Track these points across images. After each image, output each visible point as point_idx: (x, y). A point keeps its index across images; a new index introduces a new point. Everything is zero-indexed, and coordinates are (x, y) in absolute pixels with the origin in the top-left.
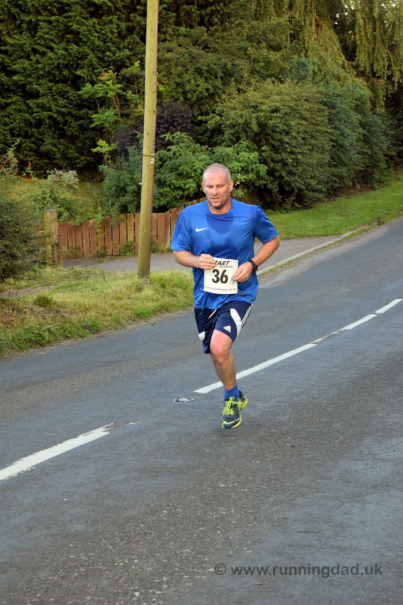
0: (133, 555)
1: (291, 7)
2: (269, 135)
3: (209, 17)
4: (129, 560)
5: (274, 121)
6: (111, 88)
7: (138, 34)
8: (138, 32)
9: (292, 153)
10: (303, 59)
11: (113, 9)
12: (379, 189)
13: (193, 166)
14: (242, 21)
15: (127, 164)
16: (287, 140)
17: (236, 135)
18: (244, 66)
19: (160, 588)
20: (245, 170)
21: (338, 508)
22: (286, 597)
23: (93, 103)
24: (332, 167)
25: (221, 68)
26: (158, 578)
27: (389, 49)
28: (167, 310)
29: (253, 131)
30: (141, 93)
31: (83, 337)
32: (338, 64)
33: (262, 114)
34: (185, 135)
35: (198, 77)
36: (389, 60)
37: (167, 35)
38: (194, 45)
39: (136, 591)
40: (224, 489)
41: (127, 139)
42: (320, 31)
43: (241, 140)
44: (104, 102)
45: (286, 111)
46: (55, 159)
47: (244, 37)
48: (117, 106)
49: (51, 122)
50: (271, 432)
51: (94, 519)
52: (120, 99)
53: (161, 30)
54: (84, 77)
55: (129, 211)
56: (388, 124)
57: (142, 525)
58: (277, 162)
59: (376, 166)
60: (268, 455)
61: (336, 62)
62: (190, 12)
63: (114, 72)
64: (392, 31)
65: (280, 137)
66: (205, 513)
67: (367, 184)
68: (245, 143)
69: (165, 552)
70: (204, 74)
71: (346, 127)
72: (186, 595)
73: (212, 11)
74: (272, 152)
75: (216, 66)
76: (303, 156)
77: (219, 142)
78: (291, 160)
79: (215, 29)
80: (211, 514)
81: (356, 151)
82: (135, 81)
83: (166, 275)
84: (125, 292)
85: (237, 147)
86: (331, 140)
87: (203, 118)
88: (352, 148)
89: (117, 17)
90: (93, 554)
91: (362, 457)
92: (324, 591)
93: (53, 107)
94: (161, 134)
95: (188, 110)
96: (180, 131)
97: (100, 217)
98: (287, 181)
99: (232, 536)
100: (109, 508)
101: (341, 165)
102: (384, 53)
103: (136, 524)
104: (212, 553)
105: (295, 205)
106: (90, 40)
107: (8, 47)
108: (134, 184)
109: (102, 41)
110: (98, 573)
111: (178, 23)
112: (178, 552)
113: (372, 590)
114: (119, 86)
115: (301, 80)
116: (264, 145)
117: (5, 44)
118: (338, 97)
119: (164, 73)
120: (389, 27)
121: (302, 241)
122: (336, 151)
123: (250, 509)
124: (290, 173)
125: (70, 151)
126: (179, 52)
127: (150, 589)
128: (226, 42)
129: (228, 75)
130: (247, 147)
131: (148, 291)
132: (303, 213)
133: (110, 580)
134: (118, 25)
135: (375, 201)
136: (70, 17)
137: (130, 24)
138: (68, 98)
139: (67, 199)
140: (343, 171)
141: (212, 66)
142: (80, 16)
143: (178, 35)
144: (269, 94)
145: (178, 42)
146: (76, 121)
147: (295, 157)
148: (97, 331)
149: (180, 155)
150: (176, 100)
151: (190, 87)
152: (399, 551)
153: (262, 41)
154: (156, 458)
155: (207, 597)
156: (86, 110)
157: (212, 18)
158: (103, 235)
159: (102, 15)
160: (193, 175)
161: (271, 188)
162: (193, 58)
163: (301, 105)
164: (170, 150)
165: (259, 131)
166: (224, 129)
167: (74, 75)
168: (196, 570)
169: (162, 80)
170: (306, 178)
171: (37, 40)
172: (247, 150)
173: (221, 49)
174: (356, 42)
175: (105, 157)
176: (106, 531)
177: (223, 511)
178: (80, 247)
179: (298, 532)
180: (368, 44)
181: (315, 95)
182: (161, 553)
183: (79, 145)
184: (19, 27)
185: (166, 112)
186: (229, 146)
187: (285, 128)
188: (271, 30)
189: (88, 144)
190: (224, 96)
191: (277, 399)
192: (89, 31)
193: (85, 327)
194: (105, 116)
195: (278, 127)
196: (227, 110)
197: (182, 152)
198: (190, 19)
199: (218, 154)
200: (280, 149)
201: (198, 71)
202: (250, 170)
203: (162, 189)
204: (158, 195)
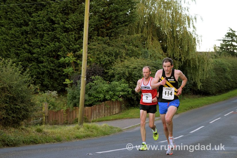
1: (142, 32)
2: (133, 78)
3: (110, 34)
5: (135, 72)
6: (71, 59)
8: (82, 38)
10: (146, 50)
11: (73, 29)
13: (103, 89)
14: (123, 35)
15: (77, 87)
17: (120, 77)
18: (123, 52)
23: (64, 65)
25: (115, 52)
29: (127, 76)
30: (82, 61)
31: (54, 143)
33: (130, 69)
34: (100, 77)
35: (105, 56)
36: (180, 53)
37: (93, 39)
38: (104, 44)
41: (77, 78)
42: (153, 41)
44: (69, 65)
45: (139, 68)
46: (49, 87)
47: (124, 41)
48: (74, 66)
49: (48, 73)
54: (61, 55)
55: (77, 106)
61: (159, 53)
62: (103, 31)
63: (73, 53)
64: (181, 42)
65: (137, 79)
68: (123, 80)
70: (108, 54)
73: (111, 31)
74: (134, 84)
77: (113, 80)
79: (112, 38)
82: (81, 57)
84: (73, 130)
85: (120, 82)
87: (107, 71)
89: (74, 32)
93: (49, 67)
94: (91, 76)
95: (101, 68)
96: (98, 76)
97: (65, 108)
98: (140, 96)
102: (178, 50)
106: (64, 41)
107: (32, 44)
108: (78, 95)
109: (68, 41)
111: (98, 35)
114: (75, 58)
115: (146, 58)
116: (131, 81)
117: (31, 42)
118: (160, 65)
120: (180, 40)
125: (55, 84)
126: (97, 45)
128: (116, 43)
129: (117, 55)
130: (124, 82)
134: (75, 36)
136: (56, 32)
137: (79, 35)
138: (55, 63)
139: (53, 101)
141: (111, 51)
142: (60, 32)
143: (98, 40)
144: (133, 62)
145: (98, 42)
146: (57, 72)
148: (60, 141)
150: (96, 64)
151: (102, 59)
153: (130, 43)
156: (61, 68)
158: (66, 115)
159: (69, 32)
160: (103, 92)
161: (133, 98)
162: (104, 48)
164: (94, 82)
165: (129, 76)
166: (115, 75)
167: (57, 54)
169: (91, 56)
171: (43, 41)
173: (114, 45)
174: (167, 45)
175: (68, 85)
178: (57, 120)
180: (171, 47)
181: (151, 63)
183: (58, 82)
184: (36, 36)
185: (92, 68)
186: (117, 81)
187: (139, 75)
188: (134, 38)
189: (62, 81)
190: (115, 63)
193: (55, 139)
194: (69, 70)
195: (136, 74)
196: (116, 68)
197: (98, 83)
198: (103, 34)
199: (113, 84)
200: (136, 83)
201: (106, 53)
202: (125, 90)
203: (90, 97)
204: (88, 100)
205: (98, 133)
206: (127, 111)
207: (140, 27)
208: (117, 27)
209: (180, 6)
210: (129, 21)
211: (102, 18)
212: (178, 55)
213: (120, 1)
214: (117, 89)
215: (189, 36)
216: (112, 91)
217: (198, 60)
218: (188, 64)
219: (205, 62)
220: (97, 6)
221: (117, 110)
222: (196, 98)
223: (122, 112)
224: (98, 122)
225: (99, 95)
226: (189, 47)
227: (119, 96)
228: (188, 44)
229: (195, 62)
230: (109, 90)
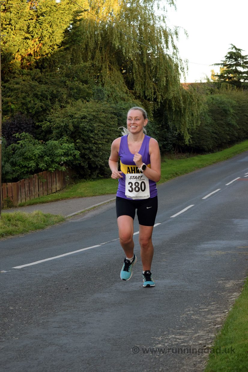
1: (93, 58)
2: (81, 133)
3: (42, 63)
9: (95, 143)
10: (100, 87)
13: (34, 152)
14: (63, 65)
16: (92, 135)
17: (60, 134)
18: (64, 92)
21: (85, 315)
22: (33, 360)
25: (50, 93)
27: (154, 83)
29: (71, 131)
33: (76, 120)
34: (28, 134)
35: (36, 99)
36: (154, 89)
37: (15, 74)
38: (33, 80)
40: (12, 310)
42: (111, 72)
43: (63, 135)
45: (91, 117)
47: (64, 75)
50: (56, 283)
53: (12, 72)
56: (155, 127)
58: (86, 149)
60: (49, 293)
61: (122, 91)
62: (30, 60)
64: (155, 70)
65: (87, 134)
68: (66, 138)
70: (39, 97)
73: (44, 59)
74: (83, 143)
75: (47, 92)
76: (103, 146)
77: (50, 138)
78: (95, 148)
79: (46, 70)
83: (12, 214)
85: (61, 141)
87: (39, 124)
91: (110, 291)
92: (60, 355)
94: (13, 134)
95: (30, 119)
96: (25, 132)
98: (93, 161)
102: (151, 85)
105: (99, 176)
111: (22, 67)
113: (93, 353)
115: (99, 100)
116: (78, 139)
118: (123, 110)
119: (15, 97)
120: (153, 69)
121: (103, 196)
123: (26, 318)
124: (95, 156)
126: (23, 84)
128: (52, 78)
129: (54, 97)
130: (67, 140)
132: (104, 181)
141: (44, 92)
143: (23, 75)
144: (80, 108)
145: (22, 78)
147: (97, 146)
149: (25, 146)
150: (22, 113)
151: (31, 105)
152: (119, 333)
153: (75, 77)
157: (43, 64)
160: (34, 158)
161: (83, 165)
162: (32, 88)
163: (100, 115)
164: (18, 143)
165: (74, 131)
166: (53, 130)
169: (13, 101)
170: (105, 159)
172: (67, 142)
173: (49, 82)
174: (134, 78)
177: (6, 320)
180: (142, 81)
181: (109, 109)
185: (16, 121)
186: (56, 140)
187: (90, 128)
188: (80, 70)
190: (52, 110)
191: (66, 269)
195: (86, 127)
196: (54, 118)
197: (26, 145)
198: (30, 65)
199: (49, 145)
200: (87, 141)
201: (36, 95)
202: (69, 154)
203: (14, 167)
204: (11, 171)
205: (25, 227)
206: (75, 186)
207: (89, 51)
208: (52, 52)
209: (152, 14)
210: (71, 42)
211: (26, 38)
212: (152, 93)
213: (55, 10)
214: (56, 152)
215: (167, 62)
216: (48, 156)
217: (183, 98)
218: (167, 106)
219: (193, 101)
220: (19, 19)
221: (58, 186)
222: (184, 158)
223: (66, 187)
224: (29, 206)
225: (28, 163)
226: (168, 79)
227: (61, 164)
228: (167, 74)
229: (179, 103)
230: (44, 155)
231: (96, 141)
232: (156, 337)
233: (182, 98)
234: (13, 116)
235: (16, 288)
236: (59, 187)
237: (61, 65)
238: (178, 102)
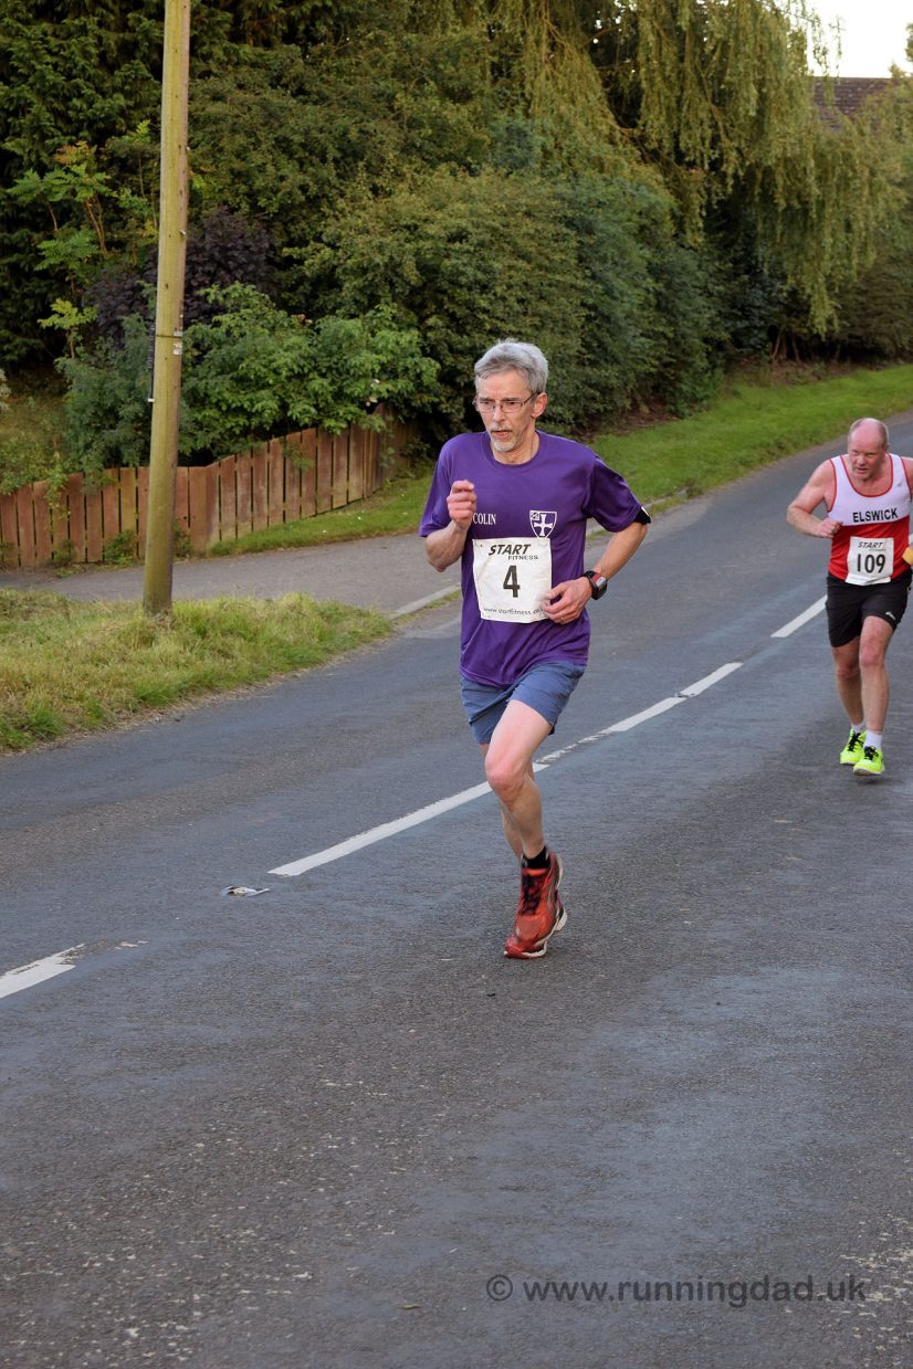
0: (126, 1243)
1: (491, 5)
2: (444, 292)
3: (308, 22)
4: (115, 1256)
5: (454, 261)
6: (84, 181)
7: (145, 59)
8: (144, 54)
9: (494, 332)
10: (520, 122)
12: (690, 415)
13: (274, 361)
14: (384, 33)
15: (121, 354)
16: (484, 304)
17: (368, 292)
18: (388, 136)
19: (185, 1318)
20: (388, 371)
21: (590, 1134)
22: (471, 1335)
23: (42, 214)
24: (584, 365)
25: (336, 139)
26: (181, 1295)
27: (713, 102)
28: (208, 687)
29: (408, 283)
30: (151, 192)
31: (16, 749)
32: (600, 133)
33: (428, 244)
34: (254, 290)
35: (283, 159)
36: (715, 126)
37: (210, 61)
38: (273, 87)
39: (131, 1325)
40: (335, 1093)
41: (120, 298)
42: (558, 60)
43: (379, 303)
44: (68, 213)
45: (482, 237)
47: (388, 70)
48: (99, 223)
50: (444, 962)
51: (37, 1163)
52: (104, 207)
53: (199, 51)
54: (21, 157)
55: (124, 461)
56: (712, 269)
57: (147, 1176)
58: (462, 353)
59: (685, 365)
60: (435, 1014)
61: (594, 129)
62: (264, 9)
63: (90, 145)
64: (720, 60)
65: (468, 297)
66: (289, 1147)
67: (665, 404)
68: (390, 310)
69: (197, 1238)
70: (296, 153)
71: (618, 275)
72: (243, 1333)
73: (315, 9)
74: (450, 331)
75: (323, 135)
77: (330, 307)
79: (321, 50)
80: (305, 1149)
81: (641, 331)
82: (138, 167)
83: (209, 607)
84: (114, 646)
85: (372, 319)
86: (583, 305)
87: (294, 252)
88: (630, 322)
89: (96, 19)
90: (32, 1243)
91: (646, 1019)
92: (558, 1321)
94: (198, 288)
95: (259, 233)
96: (242, 282)
97: (57, 475)
99: (351, 1198)
100: (71, 1137)
101: (606, 360)
102: (702, 110)
103: (132, 1172)
104: (304, 1238)
106: (35, 70)
108: (136, 400)
109: (62, 74)
110: (44, 1287)
111: (237, 36)
112: (228, 1236)
113: (663, 1317)
114: (102, 176)
115: (517, 168)
116: (432, 314)
118: (598, 207)
119: (205, 149)
120: (713, 52)
122: (595, 330)
123: (391, 1137)
126: (239, 102)
127: (162, 1321)
128: (345, 81)
129: (350, 155)
130: (394, 318)
131: (167, 645)
133: (73, 1302)
134: (100, 38)
135: (681, 443)
137: (127, 36)
140: (609, 374)
141: (315, 134)
143: (237, 64)
144: (444, 199)
145: (236, 78)
146: (2, 255)
148: (50, 735)
149: (242, 335)
150: (232, 211)
151: (264, 181)
152: (726, 1229)
153: (427, 79)
154: (181, 1022)
155: (293, 1338)
156: (25, 231)
157: (314, 25)
158: (65, 515)
159: (63, 15)
160: (271, 382)
161: (449, 411)
162: (271, 116)
163: (516, 226)
164: (217, 324)
165: (420, 283)
166: (342, 277)
168: (268, 1277)
169: (201, 164)
172: (394, 325)
173: (334, 97)
174: (640, 82)
175: (71, 339)
176: (63, 1190)
177: (331, 1142)
178: (12, 544)
179: (502, 1188)
180: (666, 90)
181: (548, 203)
182: (189, 1240)
183: (9, 310)
185: (208, 238)
186: (352, 316)
187: (480, 276)
188: (448, 51)
189: (32, 307)
190: (341, 203)
191: (459, 889)
192: (34, 51)
193: (23, 727)
194: (70, 246)
195: (463, 273)
196: (348, 234)
197: (246, 330)
198: (264, 27)
199: (330, 333)
200: (468, 323)
201: (284, 145)
202: (399, 370)
203: (199, 411)
204: (190, 427)
205: (257, 663)
206: (414, 487)
214: (354, 361)
215: (765, 31)
216: (323, 376)
217: (817, 166)
218: (757, 190)
219: (855, 177)
221: (352, 483)
222: (805, 383)
223: (381, 489)
224: (249, 554)
225: (249, 396)
226: (764, 90)
227: (368, 404)
228: (762, 71)
229: (799, 180)
230: (310, 371)
231: (499, 324)
232: (858, 1254)
233: (812, 163)
234: (198, 219)
235: (313, 978)
236: (358, 488)
237: (377, 32)
238: (799, 176)
